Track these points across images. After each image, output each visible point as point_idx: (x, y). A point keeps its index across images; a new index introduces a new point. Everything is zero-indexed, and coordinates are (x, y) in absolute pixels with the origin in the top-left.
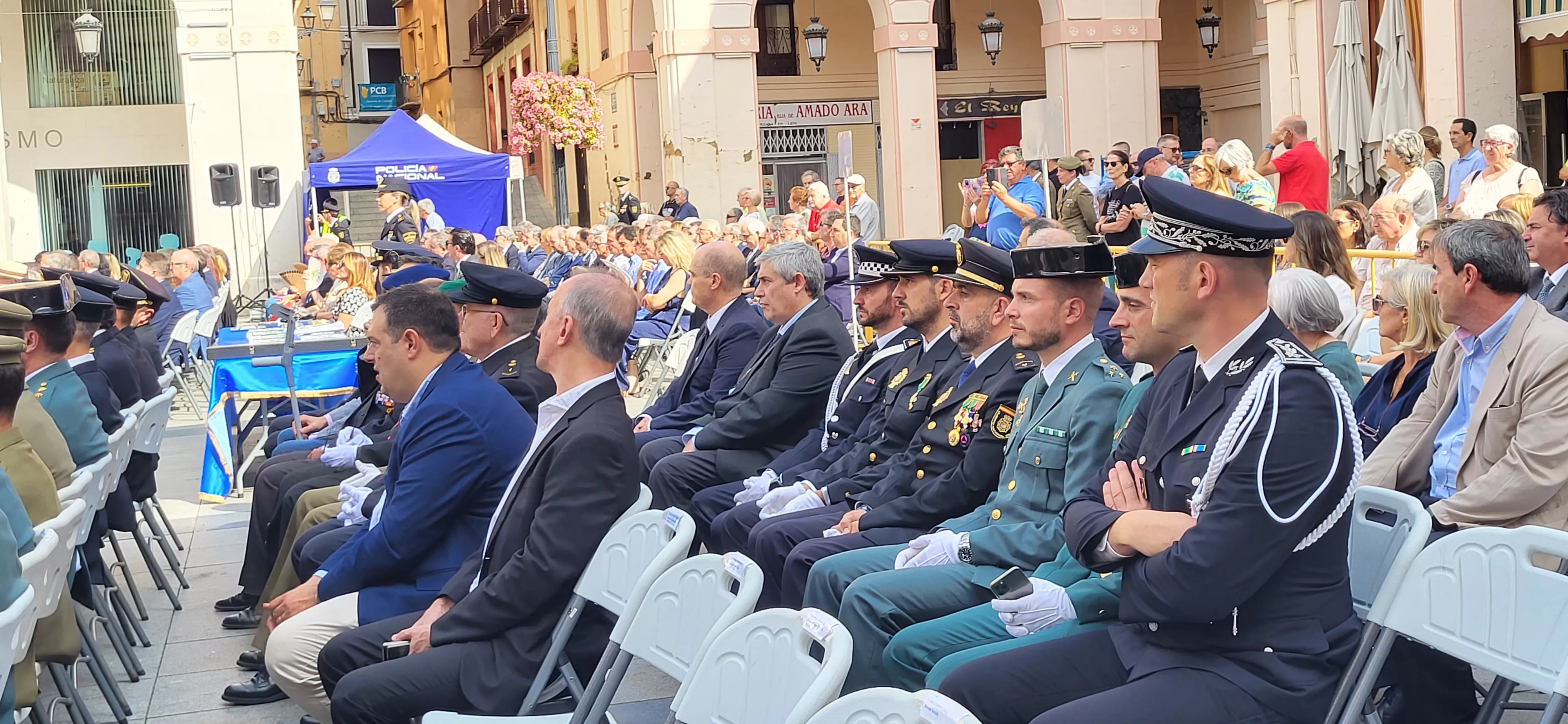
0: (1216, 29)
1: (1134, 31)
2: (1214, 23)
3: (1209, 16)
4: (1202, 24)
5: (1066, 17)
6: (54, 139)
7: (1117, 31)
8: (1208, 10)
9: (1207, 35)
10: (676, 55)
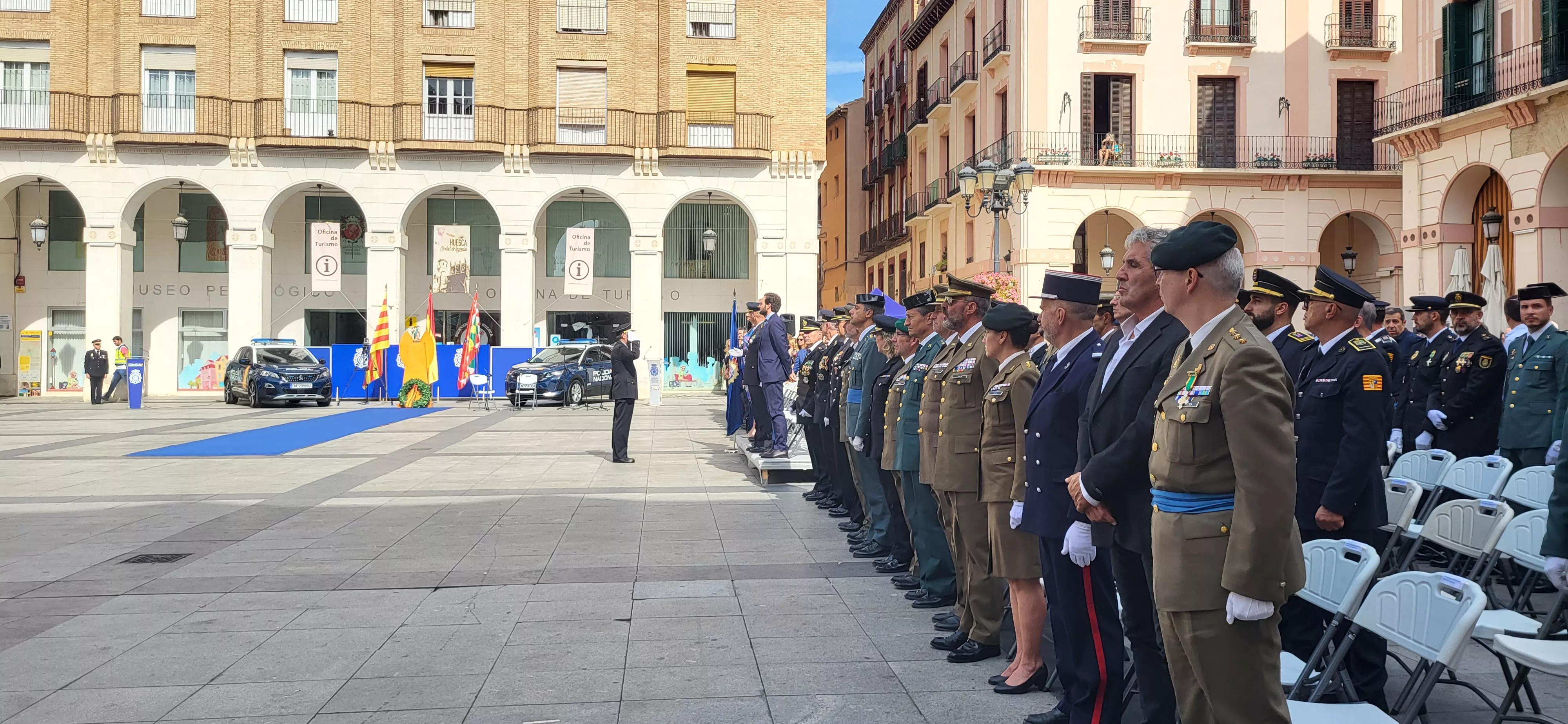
0: (1354, 260)
1: (1302, 259)
2: (1353, 257)
3: (1350, 252)
4: (1345, 257)
5: (1260, 250)
6: (675, 295)
7: (1292, 259)
8: (1349, 249)
9: (1348, 263)
10: (1027, 263)
